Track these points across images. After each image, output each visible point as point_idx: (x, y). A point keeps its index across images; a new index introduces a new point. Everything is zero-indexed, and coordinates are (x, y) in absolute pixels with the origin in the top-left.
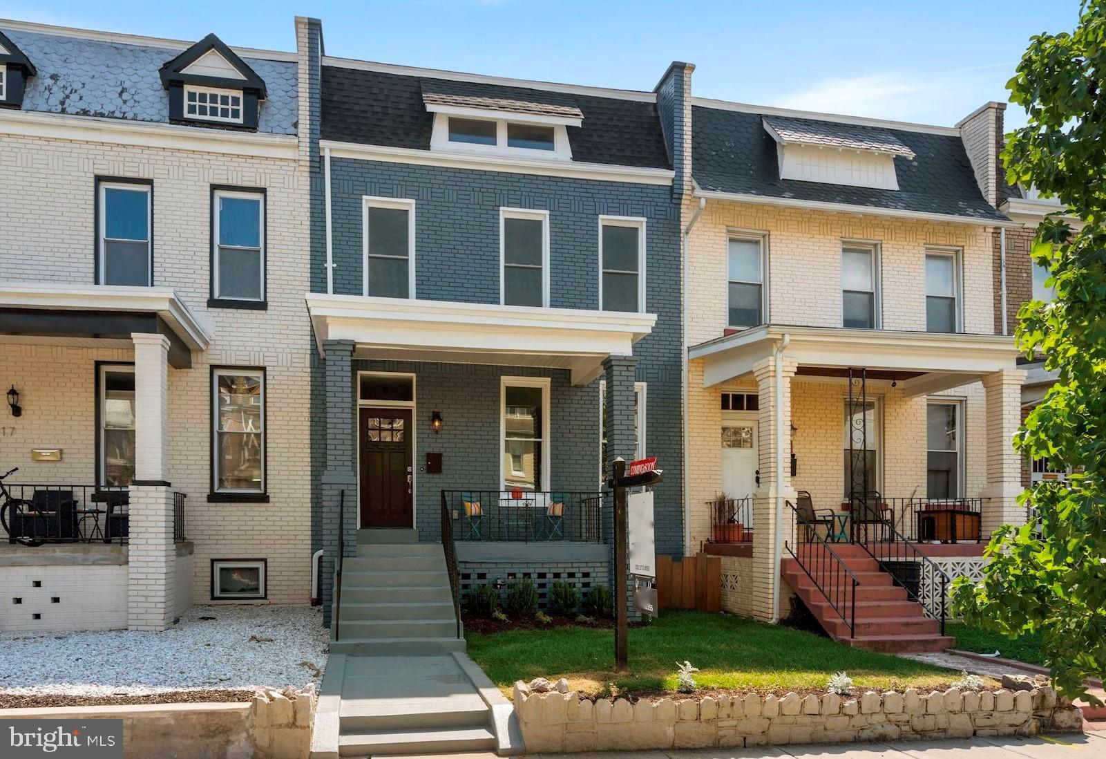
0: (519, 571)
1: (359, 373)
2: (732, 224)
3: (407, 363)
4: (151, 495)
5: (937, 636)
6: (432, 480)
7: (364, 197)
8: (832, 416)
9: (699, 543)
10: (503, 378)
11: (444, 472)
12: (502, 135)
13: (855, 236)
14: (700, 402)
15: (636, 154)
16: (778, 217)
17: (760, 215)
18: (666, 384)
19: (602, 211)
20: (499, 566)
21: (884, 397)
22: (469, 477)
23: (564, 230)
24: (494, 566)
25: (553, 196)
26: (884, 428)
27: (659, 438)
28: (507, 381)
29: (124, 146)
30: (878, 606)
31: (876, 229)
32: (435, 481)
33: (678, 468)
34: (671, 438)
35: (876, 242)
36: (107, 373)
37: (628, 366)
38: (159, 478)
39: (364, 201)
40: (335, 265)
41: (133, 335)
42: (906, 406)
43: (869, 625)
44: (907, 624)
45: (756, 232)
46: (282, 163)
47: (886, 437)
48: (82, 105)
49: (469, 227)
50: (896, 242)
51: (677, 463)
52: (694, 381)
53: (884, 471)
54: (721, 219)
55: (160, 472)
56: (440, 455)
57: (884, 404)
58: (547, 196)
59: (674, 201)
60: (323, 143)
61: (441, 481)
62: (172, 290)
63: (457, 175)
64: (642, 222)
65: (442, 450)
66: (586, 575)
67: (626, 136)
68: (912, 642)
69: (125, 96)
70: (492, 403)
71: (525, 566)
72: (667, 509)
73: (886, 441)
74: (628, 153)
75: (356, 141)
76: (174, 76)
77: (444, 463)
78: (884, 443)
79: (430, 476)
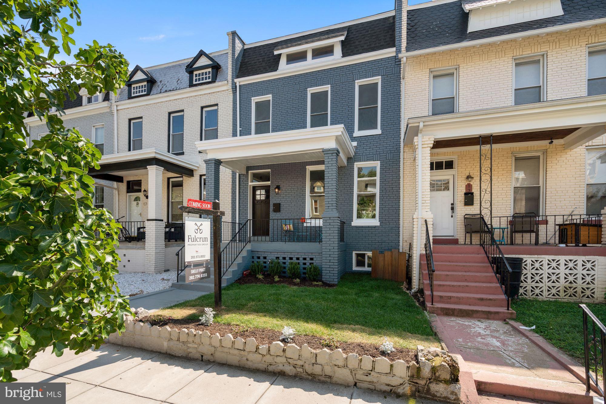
0: (281, 256)
1: (250, 172)
2: (433, 67)
3: (267, 165)
4: (151, 224)
5: (503, 310)
6: (276, 215)
7: (252, 98)
8: (503, 167)
9: (409, 244)
10: (307, 167)
11: (281, 211)
12: (309, 55)
13: (524, 53)
14: (411, 168)
15: (377, 45)
16: (465, 55)
17: (452, 57)
18: (391, 161)
19: (357, 78)
20: (272, 253)
21: (546, 152)
22: (292, 213)
23: (337, 93)
24: (270, 253)
25: (332, 77)
26: (546, 171)
27: (386, 189)
28: (310, 168)
29: (176, 99)
30: (467, 286)
31: (542, 45)
32: (278, 215)
33: (398, 204)
34: (393, 189)
35: (543, 53)
36: (172, 181)
37: (332, 153)
38: (154, 218)
39: (252, 100)
40: (241, 129)
41: (148, 167)
42: (566, 156)
43: (450, 297)
44: (482, 299)
45: (450, 67)
46: (223, 92)
47: (547, 177)
48: (166, 89)
49: (293, 101)
50: (560, 49)
51: (397, 202)
52: (408, 157)
53: (546, 199)
54: (426, 66)
55: (155, 216)
56: (280, 204)
57: (547, 156)
58: (329, 78)
59: (397, 63)
60: (236, 80)
61: (280, 215)
62: (154, 148)
63: (289, 79)
64: (379, 79)
65: (281, 202)
66: (312, 259)
67: (374, 37)
68: (477, 312)
69: (179, 81)
70: (302, 179)
71: (283, 254)
72: (390, 226)
73: (547, 180)
74: (373, 46)
75: (248, 76)
76: (191, 70)
77: (281, 207)
78: (546, 181)
79: (275, 213)
